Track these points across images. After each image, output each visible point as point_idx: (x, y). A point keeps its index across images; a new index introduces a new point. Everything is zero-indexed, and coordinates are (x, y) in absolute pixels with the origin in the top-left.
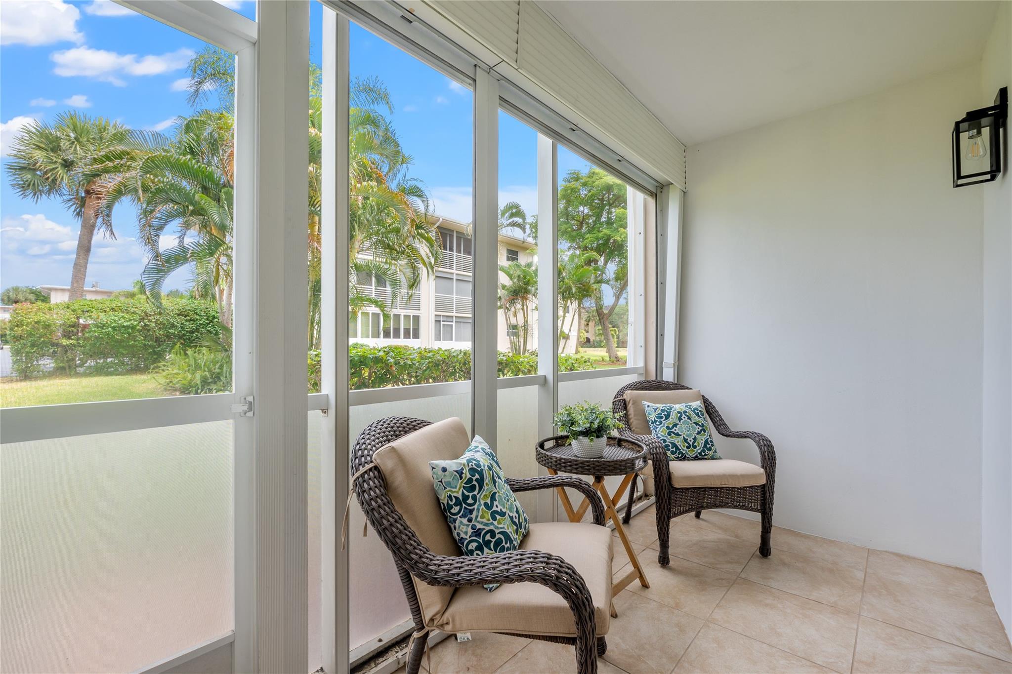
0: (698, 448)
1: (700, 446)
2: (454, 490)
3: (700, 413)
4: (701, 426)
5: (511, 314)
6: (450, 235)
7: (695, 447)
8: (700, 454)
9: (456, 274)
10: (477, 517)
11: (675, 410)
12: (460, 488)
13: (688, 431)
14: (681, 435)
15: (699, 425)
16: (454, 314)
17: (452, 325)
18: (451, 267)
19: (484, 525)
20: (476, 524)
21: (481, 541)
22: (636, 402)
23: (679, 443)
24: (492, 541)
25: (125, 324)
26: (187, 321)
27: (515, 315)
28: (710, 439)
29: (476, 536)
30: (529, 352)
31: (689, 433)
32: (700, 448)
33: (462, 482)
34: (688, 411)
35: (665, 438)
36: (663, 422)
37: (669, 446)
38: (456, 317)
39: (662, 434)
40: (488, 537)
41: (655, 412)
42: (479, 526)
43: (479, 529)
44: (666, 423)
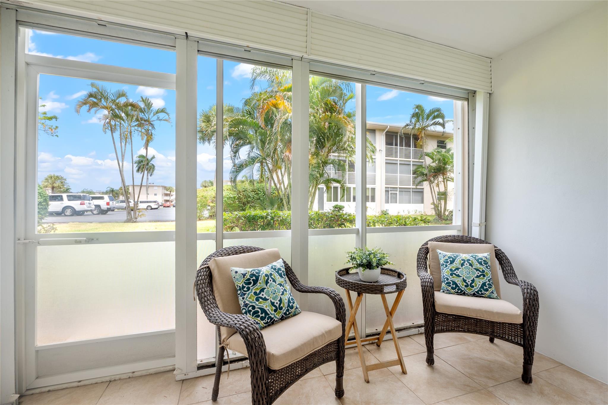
0: (475, 288)
1: (477, 287)
2: (239, 283)
3: (483, 262)
4: (481, 272)
5: (434, 185)
6: (395, 135)
7: (473, 287)
8: (477, 292)
9: (400, 160)
10: (247, 297)
11: (461, 258)
12: (242, 282)
13: (468, 274)
14: (461, 277)
15: (479, 271)
16: (398, 186)
17: (397, 193)
18: (396, 156)
19: (250, 302)
20: (246, 301)
21: (247, 309)
22: (434, 250)
23: (459, 282)
24: (252, 311)
25: (231, 196)
26: (255, 194)
27: (438, 185)
28: (488, 282)
29: (245, 307)
30: (448, 211)
31: (468, 275)
32: (477, 288)
33: (244, 280)
34: (471, 259)
35: (448, 277)
36: (448, 266)
37: (451, 283)
38: (399, 188)
39: (446, 274)
40: (250, 308)
41: (444, 258)
42: (247, 302)
43: (247, 304)
44: (450, 267)
